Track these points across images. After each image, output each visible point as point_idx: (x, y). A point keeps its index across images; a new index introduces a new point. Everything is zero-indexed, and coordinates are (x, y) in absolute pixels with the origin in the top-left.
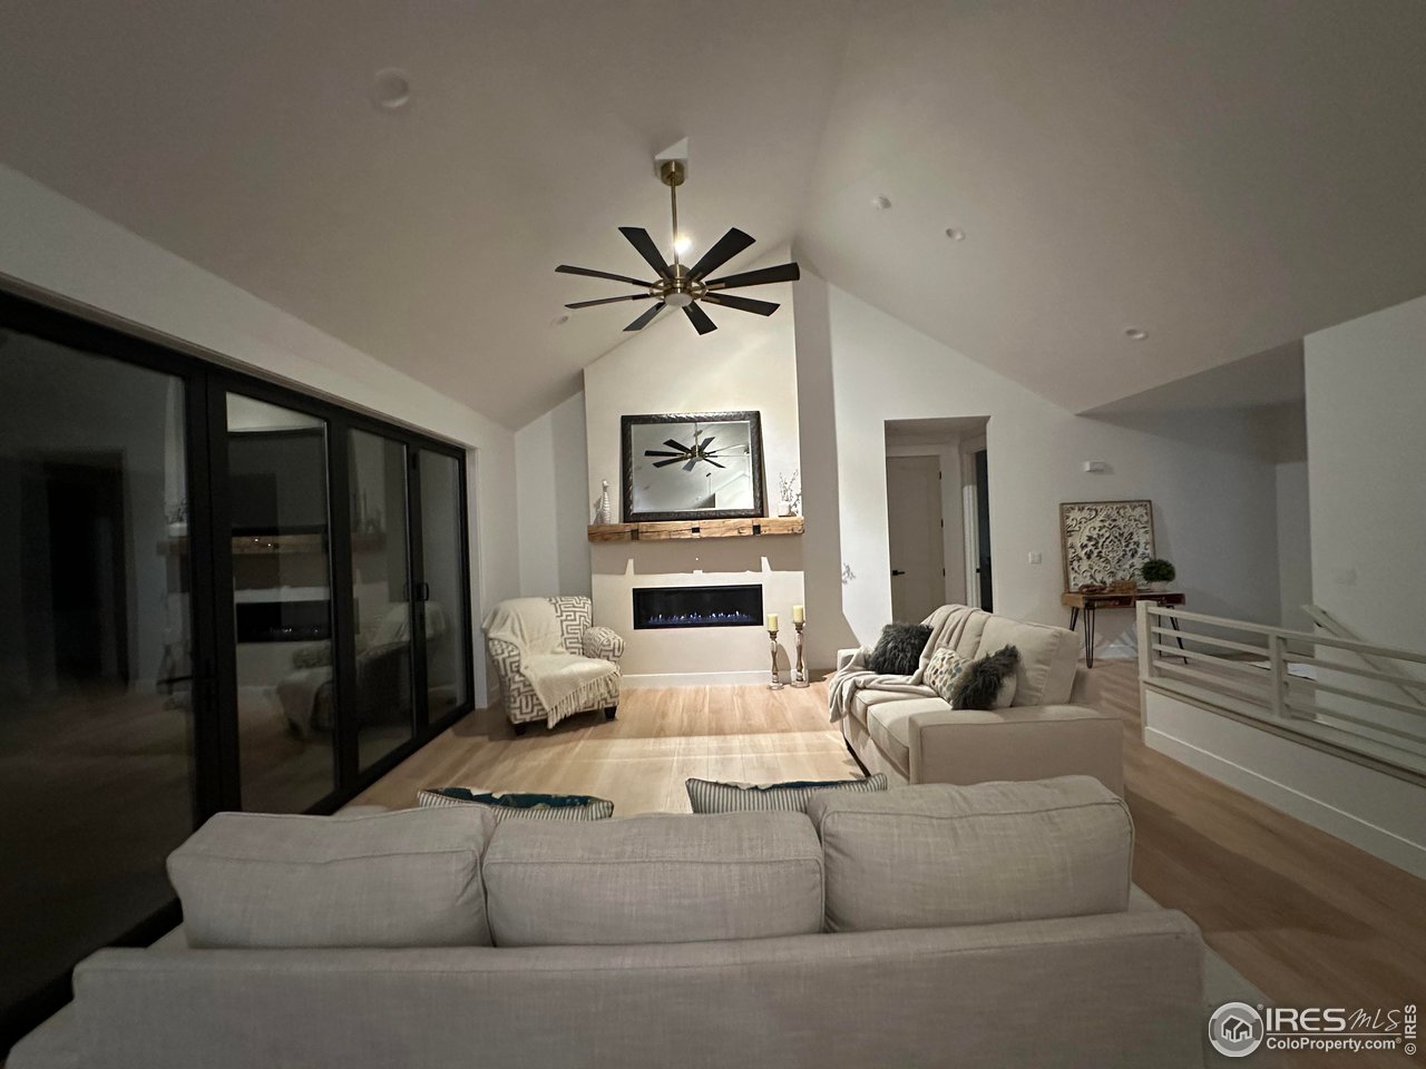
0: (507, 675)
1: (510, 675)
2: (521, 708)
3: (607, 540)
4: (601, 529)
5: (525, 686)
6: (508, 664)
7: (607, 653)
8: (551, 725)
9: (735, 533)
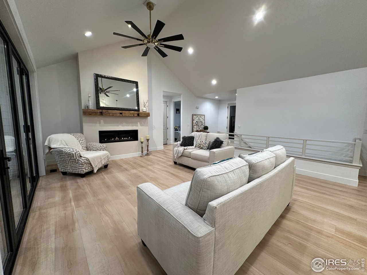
0: (76, 158)
1: (78, 158)
2: (85, 168)
3: (91, 114)
4: (89, 111)
5: (87, 160)
6: (77, 155)
7: (103, 149)
8: (95, 171)
9: (133, 115)
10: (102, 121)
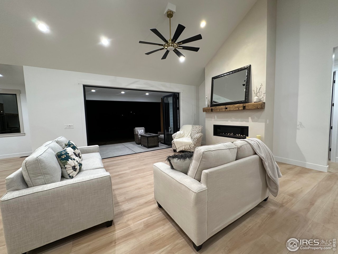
4: (205, 109)
10: (216, 116)
